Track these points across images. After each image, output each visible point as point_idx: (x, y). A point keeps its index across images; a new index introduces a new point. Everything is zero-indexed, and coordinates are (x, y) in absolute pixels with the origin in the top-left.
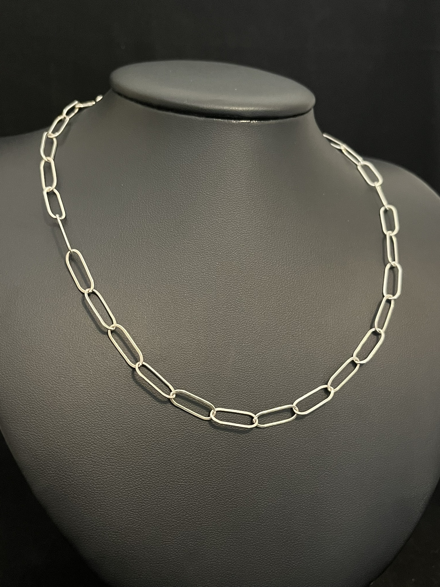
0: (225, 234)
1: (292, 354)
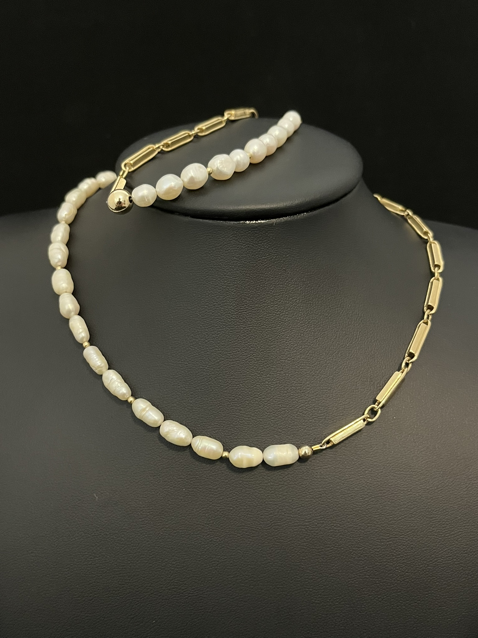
0: (204, 358)
1: (270, 513)
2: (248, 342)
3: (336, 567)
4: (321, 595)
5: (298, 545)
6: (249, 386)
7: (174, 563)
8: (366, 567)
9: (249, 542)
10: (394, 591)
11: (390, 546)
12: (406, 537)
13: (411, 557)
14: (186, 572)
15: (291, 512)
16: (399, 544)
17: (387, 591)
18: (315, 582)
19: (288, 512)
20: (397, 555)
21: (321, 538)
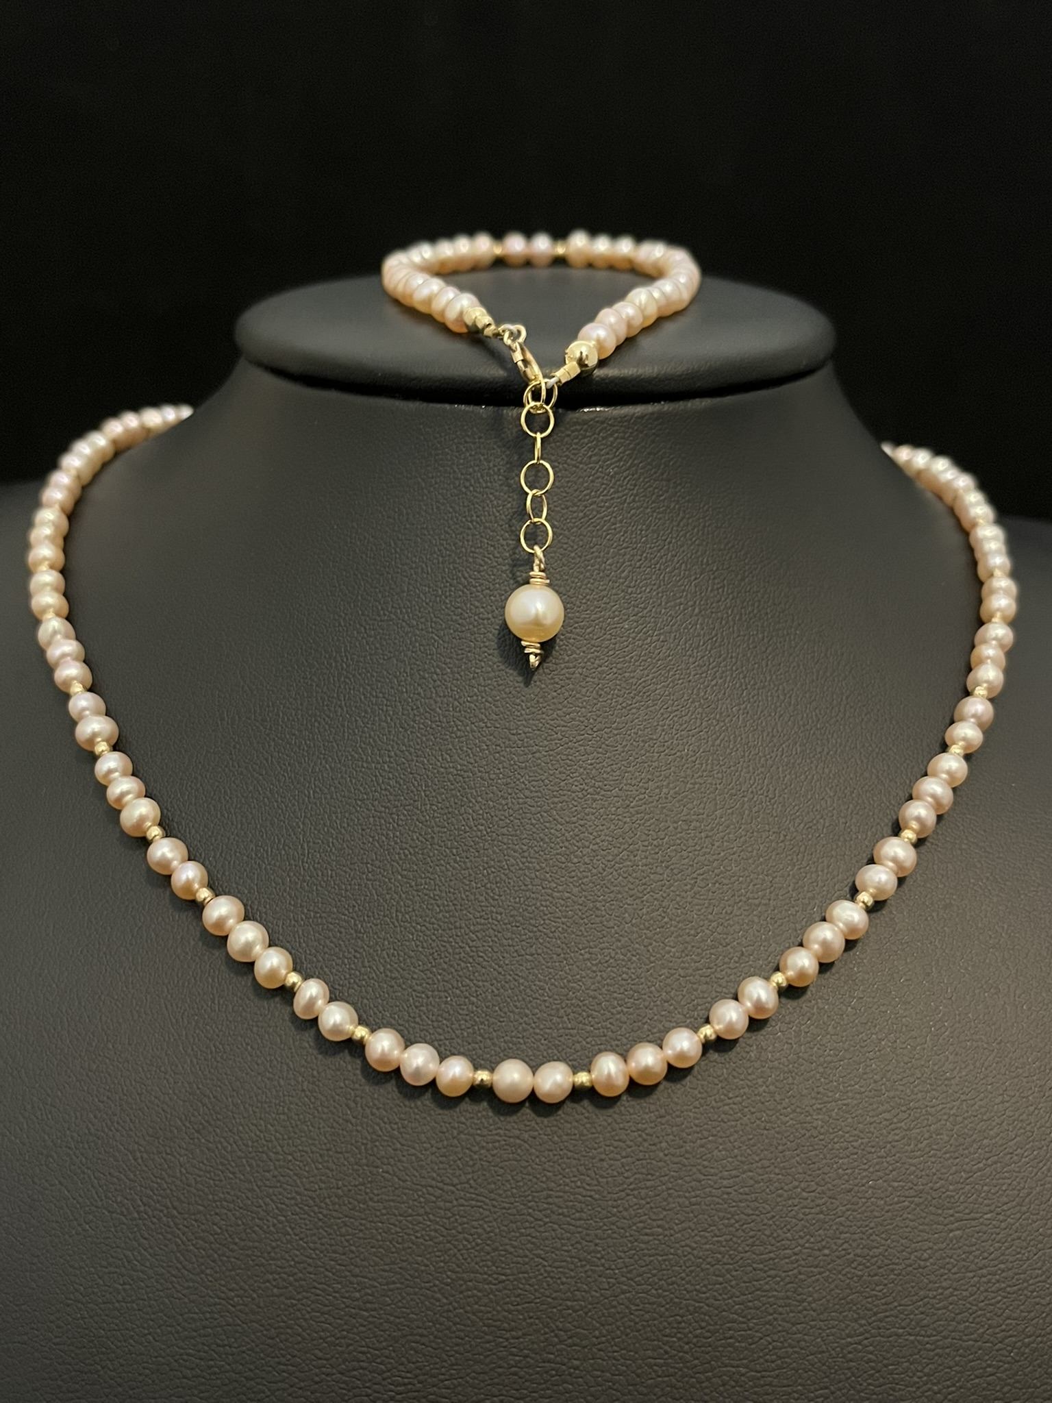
2: (565, 707)
3: (809, 1303)
4: (770, 1385)
5: (703, 1242)
6: (568, 819)
7: (357, 1295)
8: (896, 1304)
9: (569, 1235)
10: (976, 1373)
11: (958, 1242)
12: (1001, 1217)
13: (1017, 1274)
14: (391, 1323)
15: (683, 1149)
16: (982, 1239)
17: (957, 1372)
18: (753, 1346)
19: (672, 1150)
20: (981, 1269)
21: (766, 1221)
